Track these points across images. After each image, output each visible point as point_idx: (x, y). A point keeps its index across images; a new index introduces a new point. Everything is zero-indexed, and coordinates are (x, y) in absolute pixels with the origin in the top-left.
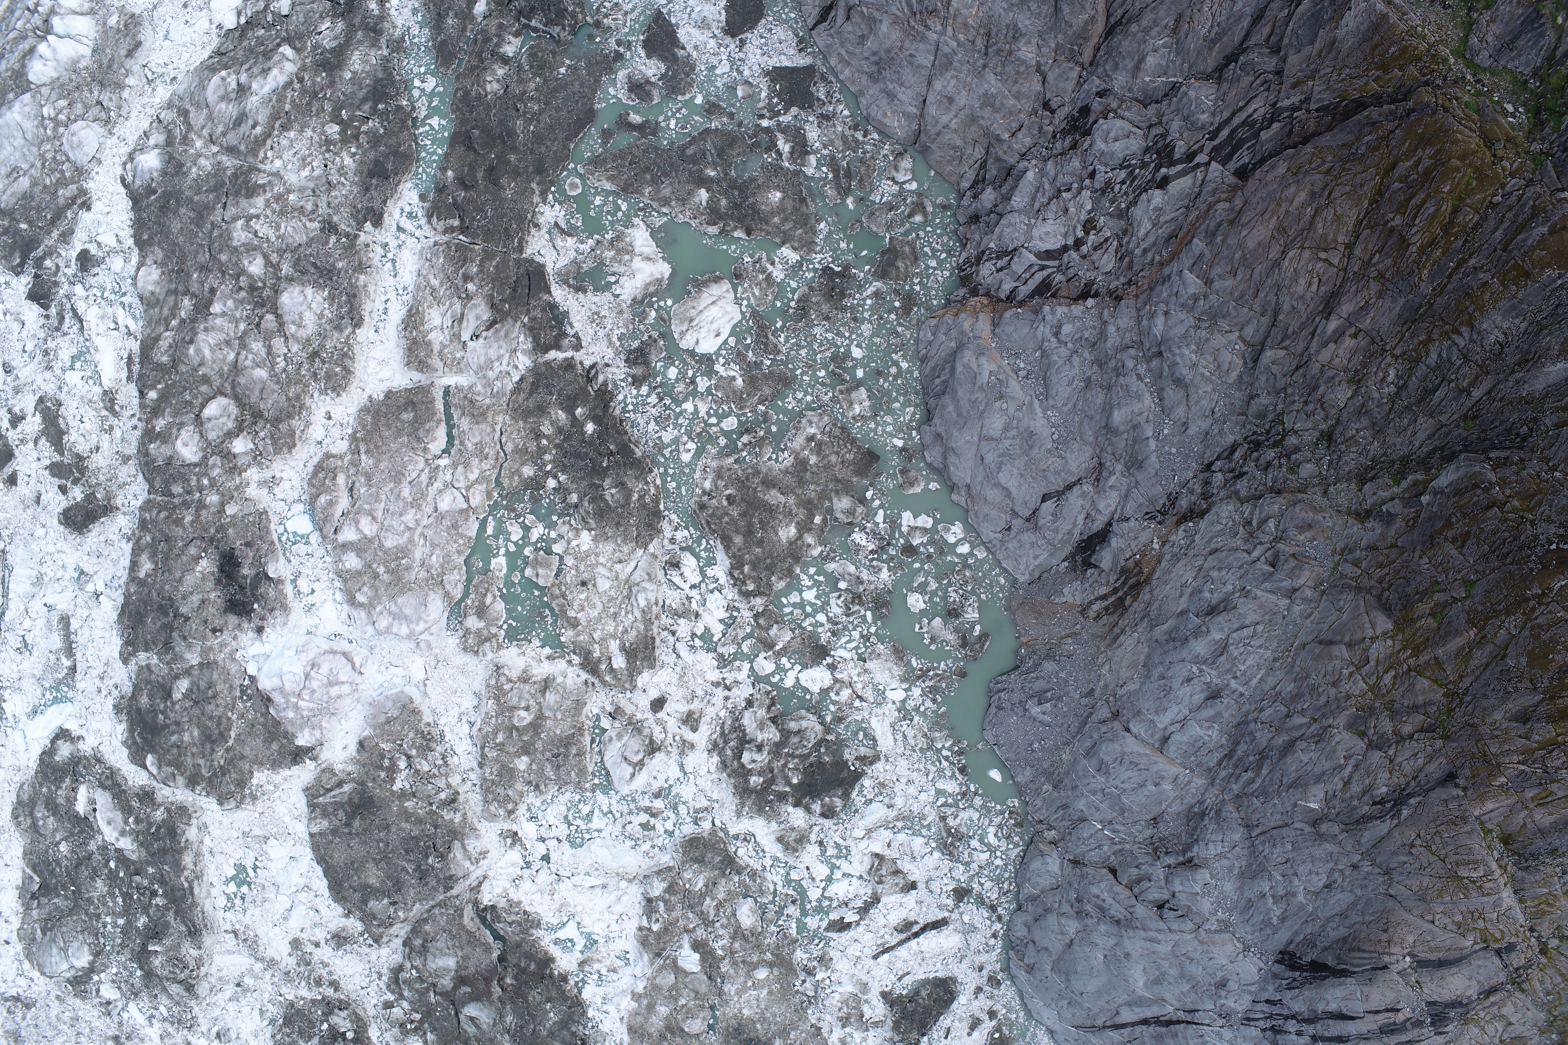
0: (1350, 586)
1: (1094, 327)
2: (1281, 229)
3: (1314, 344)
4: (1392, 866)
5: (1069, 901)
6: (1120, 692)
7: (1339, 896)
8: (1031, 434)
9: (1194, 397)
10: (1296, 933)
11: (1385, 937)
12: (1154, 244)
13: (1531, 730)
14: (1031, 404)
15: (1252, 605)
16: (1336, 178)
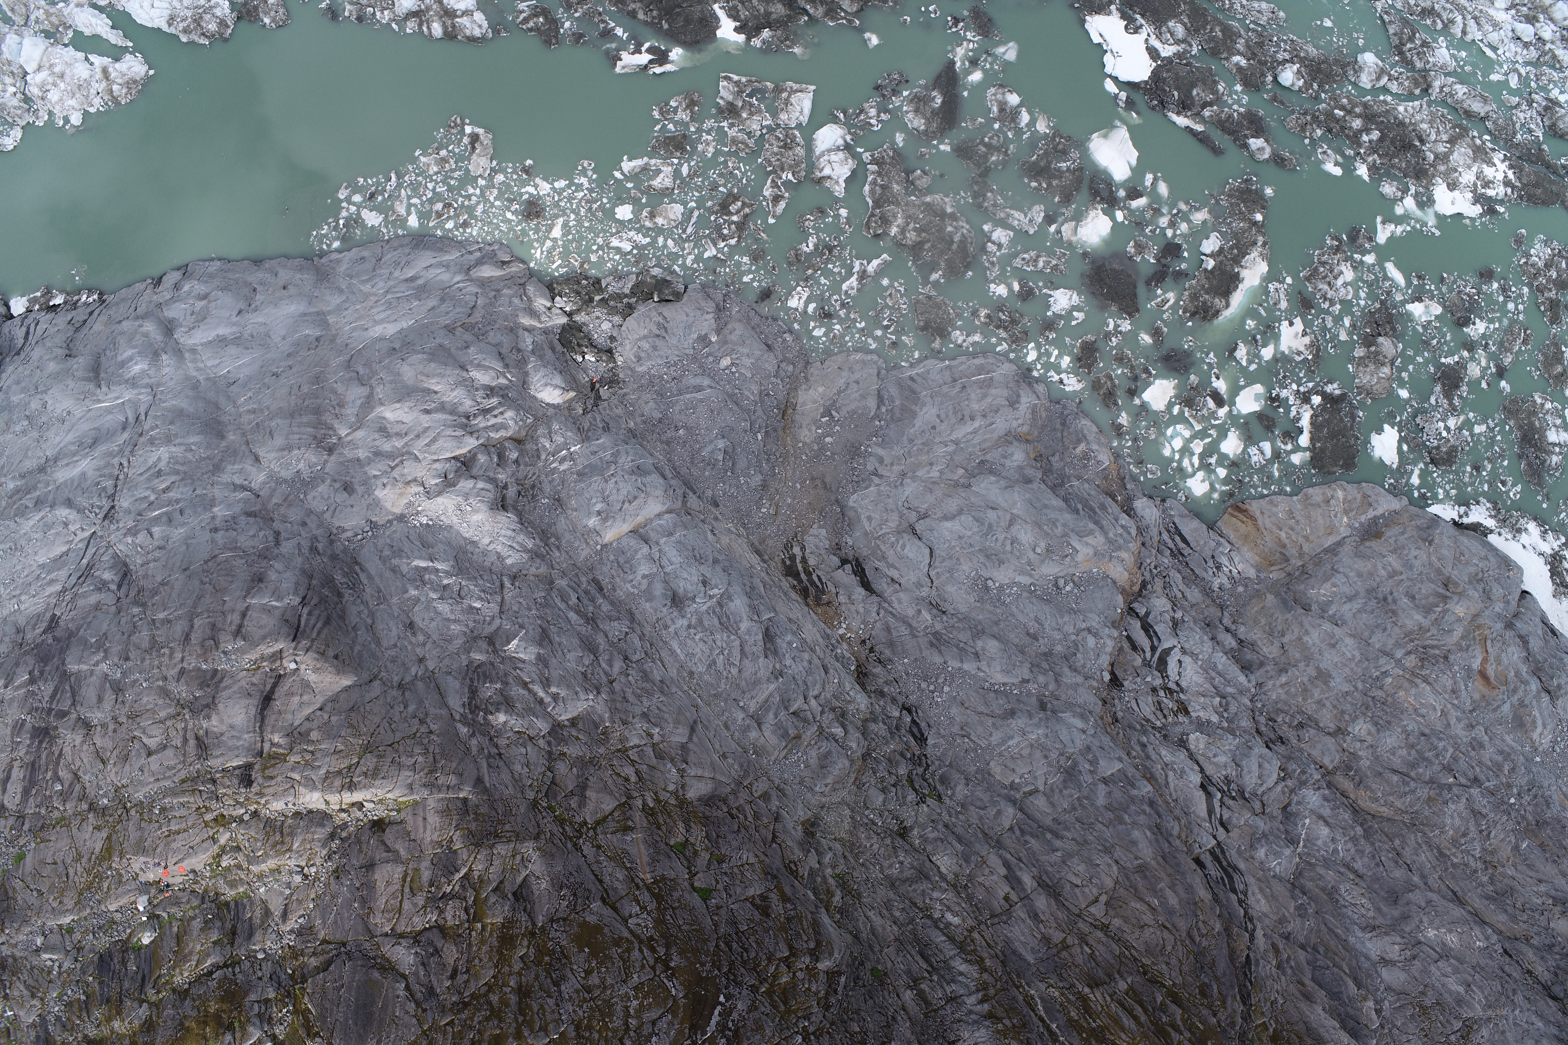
0: (744, 777)
1: (1084, 666)
2: (1142, 869)
3: (1009, 856)
4: (407, 694)
5: (507, 387)
6: (707, 528)
7: (395, 632)
8: (1001, 562)
9: (990, 721)
10: (370, 577)
11: (331, 653)
12: (1148, 757)
13: (505, 897)
14: (1031, 576)
15: (763, 673)
16: (1182, 941)
